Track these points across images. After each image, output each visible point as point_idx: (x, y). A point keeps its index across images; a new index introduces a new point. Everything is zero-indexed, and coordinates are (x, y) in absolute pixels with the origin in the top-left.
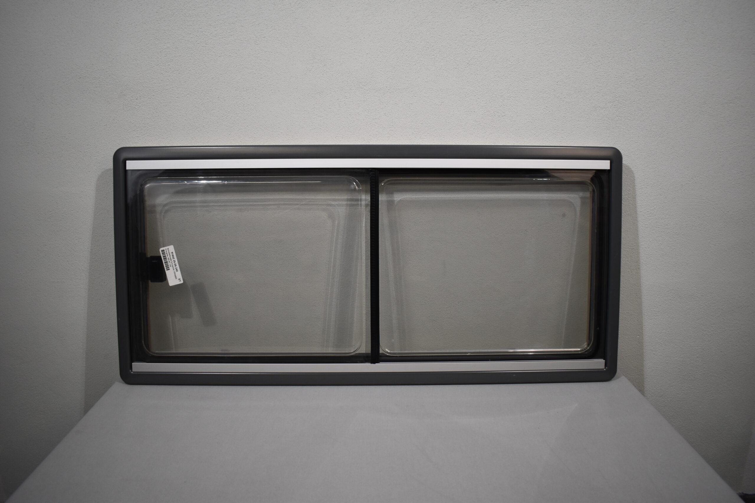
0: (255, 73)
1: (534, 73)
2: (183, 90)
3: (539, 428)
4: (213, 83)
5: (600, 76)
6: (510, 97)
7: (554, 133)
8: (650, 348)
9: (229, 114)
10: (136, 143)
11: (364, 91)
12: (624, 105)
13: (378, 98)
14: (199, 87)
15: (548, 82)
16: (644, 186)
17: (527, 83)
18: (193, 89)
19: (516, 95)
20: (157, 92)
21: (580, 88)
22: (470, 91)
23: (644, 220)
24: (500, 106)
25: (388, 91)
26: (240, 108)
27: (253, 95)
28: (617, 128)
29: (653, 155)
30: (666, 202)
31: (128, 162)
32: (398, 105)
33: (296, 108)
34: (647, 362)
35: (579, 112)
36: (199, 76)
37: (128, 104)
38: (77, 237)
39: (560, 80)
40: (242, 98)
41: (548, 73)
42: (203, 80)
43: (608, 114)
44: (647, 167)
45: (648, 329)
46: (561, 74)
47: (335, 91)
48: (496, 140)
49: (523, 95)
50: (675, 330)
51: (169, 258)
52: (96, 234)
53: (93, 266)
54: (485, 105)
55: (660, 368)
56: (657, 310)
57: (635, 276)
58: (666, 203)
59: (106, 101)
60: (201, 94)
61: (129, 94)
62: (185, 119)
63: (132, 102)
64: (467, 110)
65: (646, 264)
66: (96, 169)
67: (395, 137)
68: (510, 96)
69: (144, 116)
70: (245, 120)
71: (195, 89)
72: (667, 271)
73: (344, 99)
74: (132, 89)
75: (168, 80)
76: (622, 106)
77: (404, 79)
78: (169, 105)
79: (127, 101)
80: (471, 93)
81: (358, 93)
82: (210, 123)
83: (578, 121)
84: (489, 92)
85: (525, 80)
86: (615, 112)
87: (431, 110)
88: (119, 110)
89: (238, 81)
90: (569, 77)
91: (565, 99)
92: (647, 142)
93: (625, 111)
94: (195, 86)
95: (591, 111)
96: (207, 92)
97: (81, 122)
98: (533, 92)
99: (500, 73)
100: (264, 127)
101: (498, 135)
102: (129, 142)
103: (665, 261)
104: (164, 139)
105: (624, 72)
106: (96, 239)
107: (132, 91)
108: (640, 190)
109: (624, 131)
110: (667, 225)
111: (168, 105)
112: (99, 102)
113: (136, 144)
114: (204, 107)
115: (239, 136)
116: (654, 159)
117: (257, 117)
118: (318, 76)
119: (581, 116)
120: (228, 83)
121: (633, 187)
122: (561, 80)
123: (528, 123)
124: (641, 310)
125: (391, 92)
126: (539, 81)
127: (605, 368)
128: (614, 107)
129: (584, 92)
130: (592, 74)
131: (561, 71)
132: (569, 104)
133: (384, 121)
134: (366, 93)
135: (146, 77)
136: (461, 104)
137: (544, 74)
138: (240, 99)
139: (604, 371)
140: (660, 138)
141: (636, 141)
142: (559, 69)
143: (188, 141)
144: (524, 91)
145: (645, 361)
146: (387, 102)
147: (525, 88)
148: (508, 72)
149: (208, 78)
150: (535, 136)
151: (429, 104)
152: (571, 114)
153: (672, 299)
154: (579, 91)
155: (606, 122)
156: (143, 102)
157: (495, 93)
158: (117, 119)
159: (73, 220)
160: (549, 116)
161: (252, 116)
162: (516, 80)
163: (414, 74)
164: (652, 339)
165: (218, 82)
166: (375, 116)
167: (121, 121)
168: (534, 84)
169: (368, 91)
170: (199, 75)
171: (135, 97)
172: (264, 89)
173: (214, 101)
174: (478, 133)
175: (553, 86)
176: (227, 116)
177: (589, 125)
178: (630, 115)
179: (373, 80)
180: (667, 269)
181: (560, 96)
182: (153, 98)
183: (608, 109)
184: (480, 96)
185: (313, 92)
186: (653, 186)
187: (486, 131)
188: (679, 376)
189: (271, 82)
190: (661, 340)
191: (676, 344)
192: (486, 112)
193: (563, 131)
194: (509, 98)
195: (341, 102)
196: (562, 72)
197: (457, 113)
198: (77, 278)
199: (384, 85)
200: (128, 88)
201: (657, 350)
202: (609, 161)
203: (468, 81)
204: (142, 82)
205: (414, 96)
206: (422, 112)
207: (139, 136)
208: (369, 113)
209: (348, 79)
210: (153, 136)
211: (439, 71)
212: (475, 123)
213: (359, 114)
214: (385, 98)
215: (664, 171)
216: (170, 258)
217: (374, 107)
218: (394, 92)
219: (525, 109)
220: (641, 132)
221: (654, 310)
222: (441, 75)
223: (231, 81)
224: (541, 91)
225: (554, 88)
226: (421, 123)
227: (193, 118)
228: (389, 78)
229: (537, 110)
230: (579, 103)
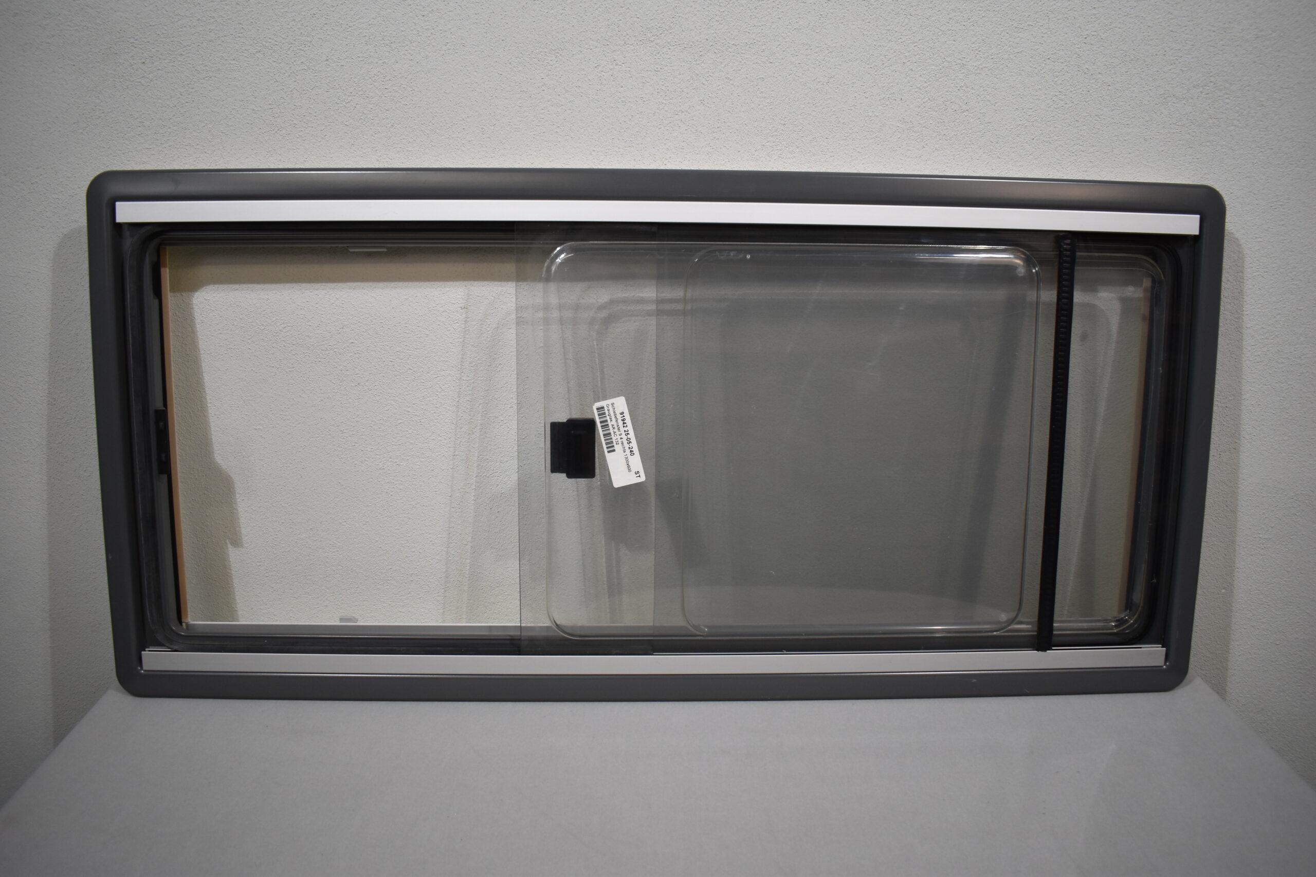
0: (410, 5)
1: (1037, 16)
2: (247, 43)
3: (1044, 814)
4: (315, 26)
5: (1180, 25)
6: (982, 69)
7: (1073, 151)
8: (1246, 614)
9: (351, 98)
10: (144, 163)
11: (656, 47)
12: (1227, 94)
13: (688, 65)
14: (283, 36)
15: (1066, 36)
16: (1258, 273)
17: (1019, 37)
18: (270, 41)
19: (993, 63)
20: (189, 48)
21: (1134, 52)
22: (892, 54)
23: (1254, 347)
24: (959, 88)
25: (710, 48)
26: (375, 84)
27: (404, 54)
28: (1208, 144)
29: (1281, 205)
30: (1302, 308)
31: (119, 205)
32: (731, 82)
33: (503, 85)
34: (1238, 643)
35: (1129, 105)
36: (282, 11)
37: (125, 75)
38: (22, 371)
39: (1093, 33)
40: (381, 62)
41: (1066, 15)
42: (292, 19)
43: (1191, 113)
44: (1266, 230)
45: (1244, 575)
46: (1095, 19)
47: (591, 47)
48: (947, 165)
49: (1009, 65)
50: (1299, 577)
51: (615, 426)
52: (65, 366)
53: (61, 434)
54: (926, 85)
55: (1261, 656)
56: (1266, 537)
57: (1227, 464)
58: (1301, 310)
59: (74, 67)
60: (289, 53)
61: (126, 51)
62: (254, 110)
63: (133, 69)
64: (884, 96)
65: (1251, 440)
66: (58, 222)
67: (724, 154)
68: (981, 67)
69: (160, 101)
70: (388, 112)
71: (273, 39)
72: (1292, 455)
73: (611, 67)
74: (132, 40)
75: (212, 20)
76: (1221, 94)
77: (746, 22)
78: (215, 77)
79: (121, 67)
80: (895, 56)
81: (643, 52)
82: (308, 118)
83: (1127, 126)
84: (935, 56)
85: (1016, 30)
86: (1207, 108)
87: (806, 94)
88: (104, 88)
89: (370, 22)
90: (1111, 27)
91: (1100, 76)
92: (1271, 176)
93: (1228, 106)
94: (274, 32)
95: (1156, 104)
96: (301, 47)
97: (22, 116)
98: (1032, 57)
99: (962, 15)
100: (429, 128)
101: (952, 153)
102: (129, 161)
103: (1290, 434)
104: (206, 154)
105: (1232, 19)
106: (63, 376)
107: (134, 44)
108: (1250, 280)
109: (1223, 150)
110: (1300, 357)
111: (213, 78)
112: (60, 70)
113: (144, 165)
114: (295, 81)
115: (375, 147)
116: (1283, 215)
117: (414, 104)
118: (552, 11)
119: (1133, 116)
120: (347, 27)
121: (1236, 274)
122: (1096, 33)
123: (1019, 128)
124: (1233, 537)
125: (716, 52)
126: (1046, 33)
127: (1165, 664)
128: (1205, 96)
129: (1143, 62)
130: (1161, 22)
131: (1094, 12)
132: (1110, 88)
133: (700, 118)
134: (661, 53)
135: (165, 12)
136: (873, 82)
137: (1058, 18)
138: (377, 63)
139: (1165, 669)
140: (1298, 169)
141: (1248, 175)
142: (1091, 8)
143: (260, 160)
144: (1011, 56)
145: (1233, 640)
146: (708, 75)
147: (1014, 50)
148: (980, 10)
149: (304, 14)
150: (1032, 157)
151: (801, 80)
152: (1113, 110)
153: (1297, 514)
154: (1132, 60)
155: (1186, 129)
156: (159, 69)
157: (949, 59)
158: (100, 108)
159: (11, 334)
160: (1063, 114)
161: (403, 103)
162: (997, 29)
163: (769, 10)
164: (1251, 596)
165: (326, 24)
166: (680, 106)
167: (111, 114)
168: (1034, 40)
169: (665, 49)
170: (282, 8)
171: (140, 59)
172: (429, 42)
173: (317, 68)
174: (908, 148)
175: (1077, 46)
176: (347, 103)
177: (1150, 137)
178: (1237, 115)
179: (677, 22)
180: (1293, 452)
181: (1090, 68)
182: (180, 61)
183: (1191, 101)
184: (915, 64)
185: (541, 50)
186: (1277, 272)
187: (926, 144)
188: (1299, 670)
189: (446, 25)
190: (1269, 599)
191: (1298, 607)
192: (927, 101)
193: (1094, 148)
194: (978, 71)
195: (603, 73)
196: (1098, 15)
197: (862, 102)
198: (25, 460)
199: (701, 36)
200: (123, 37)
201: (1260, 619)
202: (1198, 216)
203: (889, 30)
204: (154, 24)
205: (767, 62)
206: (784, 98)
207: (151, 147)
208: (667, 98)
209: (620, 20)
210: (182, 148)
211: (826, 5)
212: (902, 126)
213: (644, 101)
214: (703, 65)
215: (1302, 241)
216: (618, 426)
217: (678, 85)
218: (723, 52)
219: (1013, 97)
220: (1259, 155)
221: (1261, 536)
222: (830, 14)
223: (355, 21)
224: (1048, 57)
225: (1077, 50)
226: (783, 122)
227: (270, 107)
228: (713, 20)
229: (1039, 99)
230: (1130, 86)
